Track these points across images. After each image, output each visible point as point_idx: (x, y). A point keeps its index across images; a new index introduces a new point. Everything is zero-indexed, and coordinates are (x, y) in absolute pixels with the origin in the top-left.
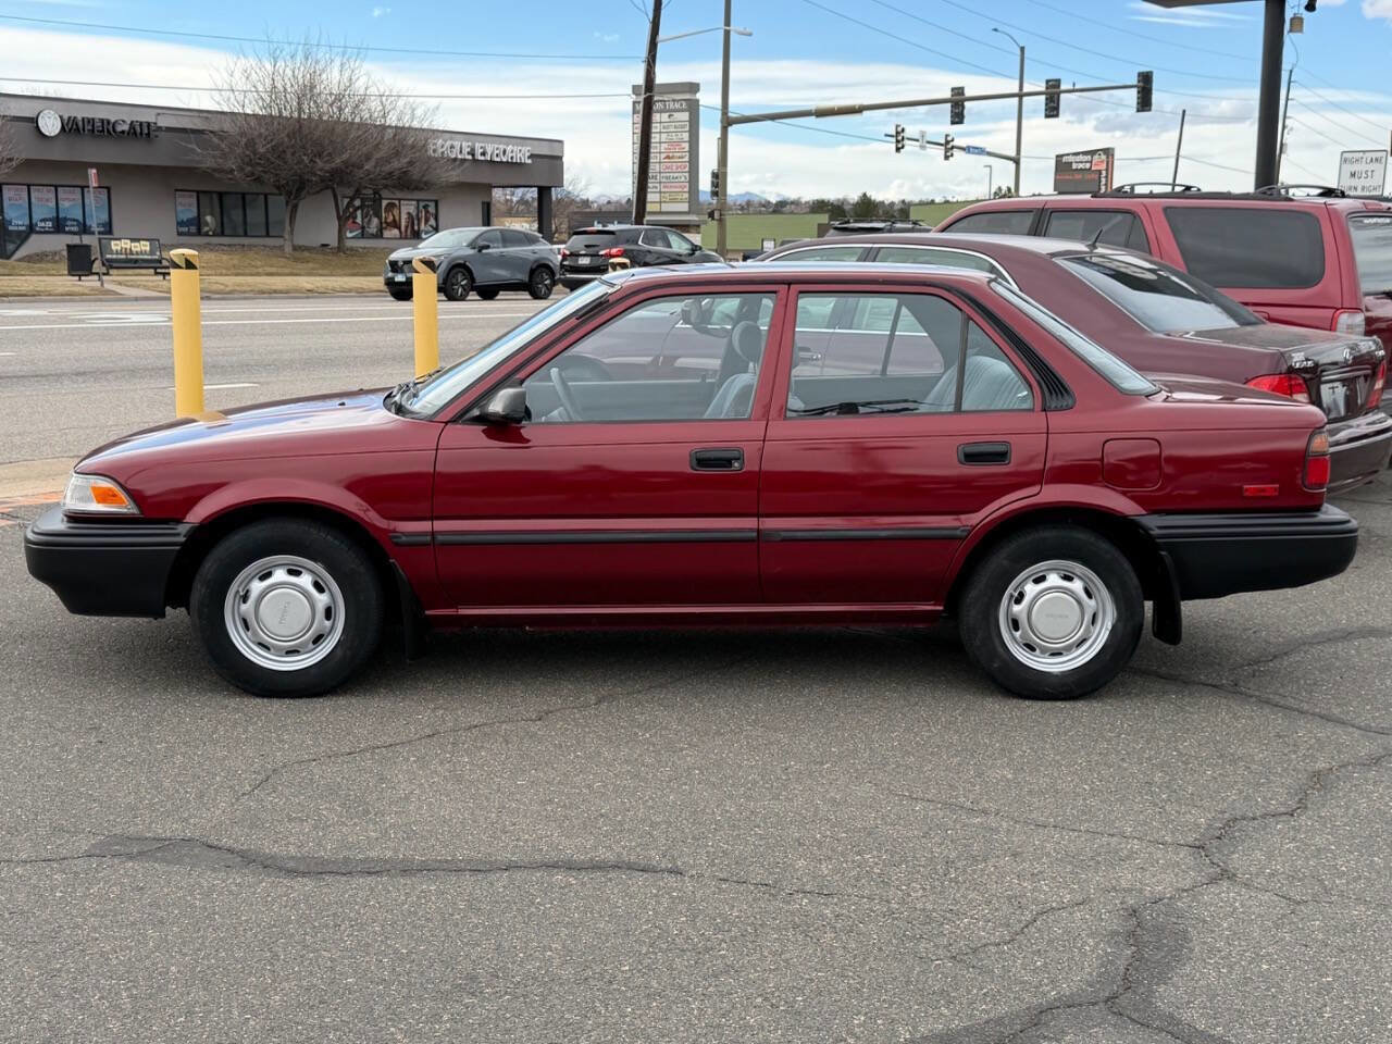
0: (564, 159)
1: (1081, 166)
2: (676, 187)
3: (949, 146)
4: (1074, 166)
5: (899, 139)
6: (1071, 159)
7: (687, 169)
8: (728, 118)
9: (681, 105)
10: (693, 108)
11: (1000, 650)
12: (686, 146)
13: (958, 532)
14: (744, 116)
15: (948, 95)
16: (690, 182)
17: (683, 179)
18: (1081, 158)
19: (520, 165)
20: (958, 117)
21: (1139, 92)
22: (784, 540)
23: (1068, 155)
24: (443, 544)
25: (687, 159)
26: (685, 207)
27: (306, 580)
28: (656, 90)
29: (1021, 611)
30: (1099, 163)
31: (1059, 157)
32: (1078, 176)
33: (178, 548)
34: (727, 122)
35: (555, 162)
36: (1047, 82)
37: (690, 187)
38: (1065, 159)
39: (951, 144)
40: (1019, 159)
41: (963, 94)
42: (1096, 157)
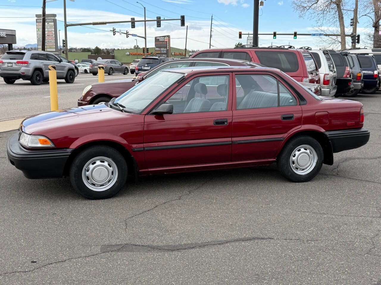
0: (16, 36)
1: (162, 40)
2: (51, 44)
3: (127, 34)
4: (160, 40)
5: (114, 32)
6: (159, 38)
7: (54, 39)
8: (66, 24)
9: (51, 20)
10: (55, 21)
11: (291, 170)
12: (54, 32)
13: (282, 139)
14: (72, 24)
15: (130, 20)
16: (55, 43)
17: (53, 42)
18: (162, 38)
19: (3, 37)
20: (133, 26)
21: (181, 21)
22: (239, 144)
23: (158, 37)
24: (147, 150)
25: (54, 36)
26: (54, 50)
27: (106, 164)
28: (46, 16)
29: (295, 159)
30: (166, 39)
31: (156, 38)
32: (161, 43)
33: (68, 156)
34: (66, 26)
35: (14, 36)
36: (157, 17)
37: (55, 44)
38: (157, 38)
39: (128, 33)
40: (146, 38)
41: (134, 20)
42: (165, 38)
